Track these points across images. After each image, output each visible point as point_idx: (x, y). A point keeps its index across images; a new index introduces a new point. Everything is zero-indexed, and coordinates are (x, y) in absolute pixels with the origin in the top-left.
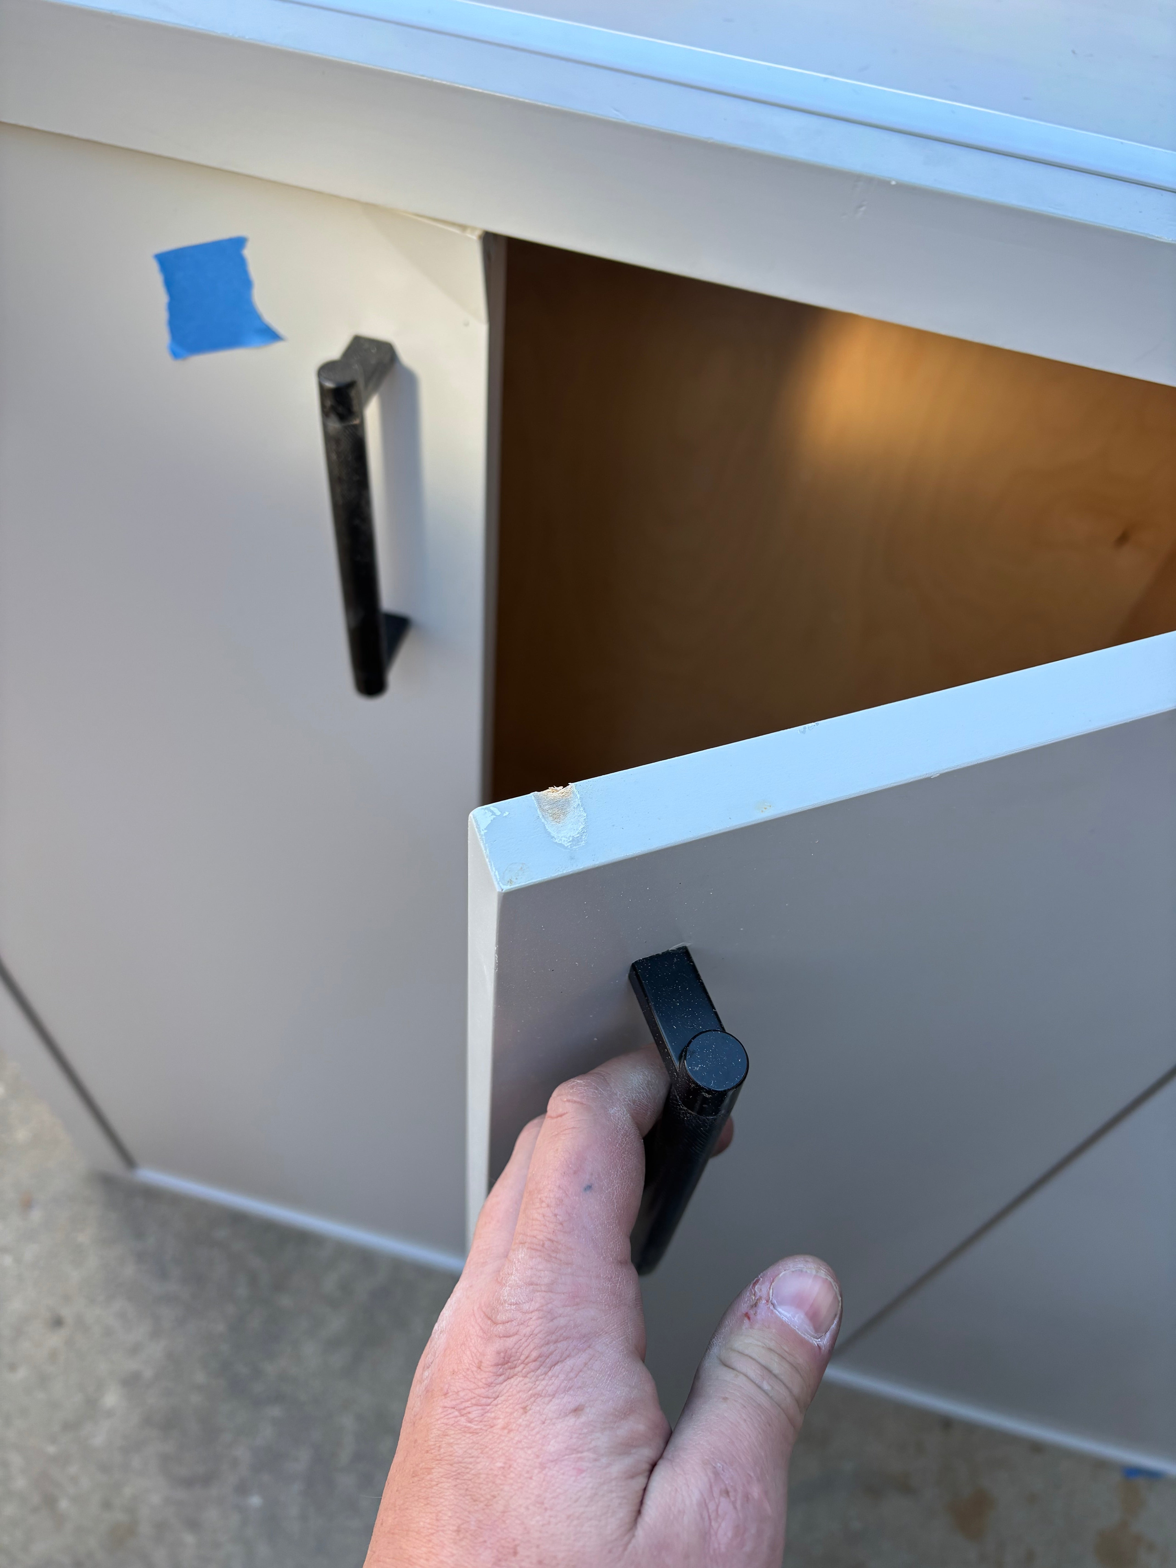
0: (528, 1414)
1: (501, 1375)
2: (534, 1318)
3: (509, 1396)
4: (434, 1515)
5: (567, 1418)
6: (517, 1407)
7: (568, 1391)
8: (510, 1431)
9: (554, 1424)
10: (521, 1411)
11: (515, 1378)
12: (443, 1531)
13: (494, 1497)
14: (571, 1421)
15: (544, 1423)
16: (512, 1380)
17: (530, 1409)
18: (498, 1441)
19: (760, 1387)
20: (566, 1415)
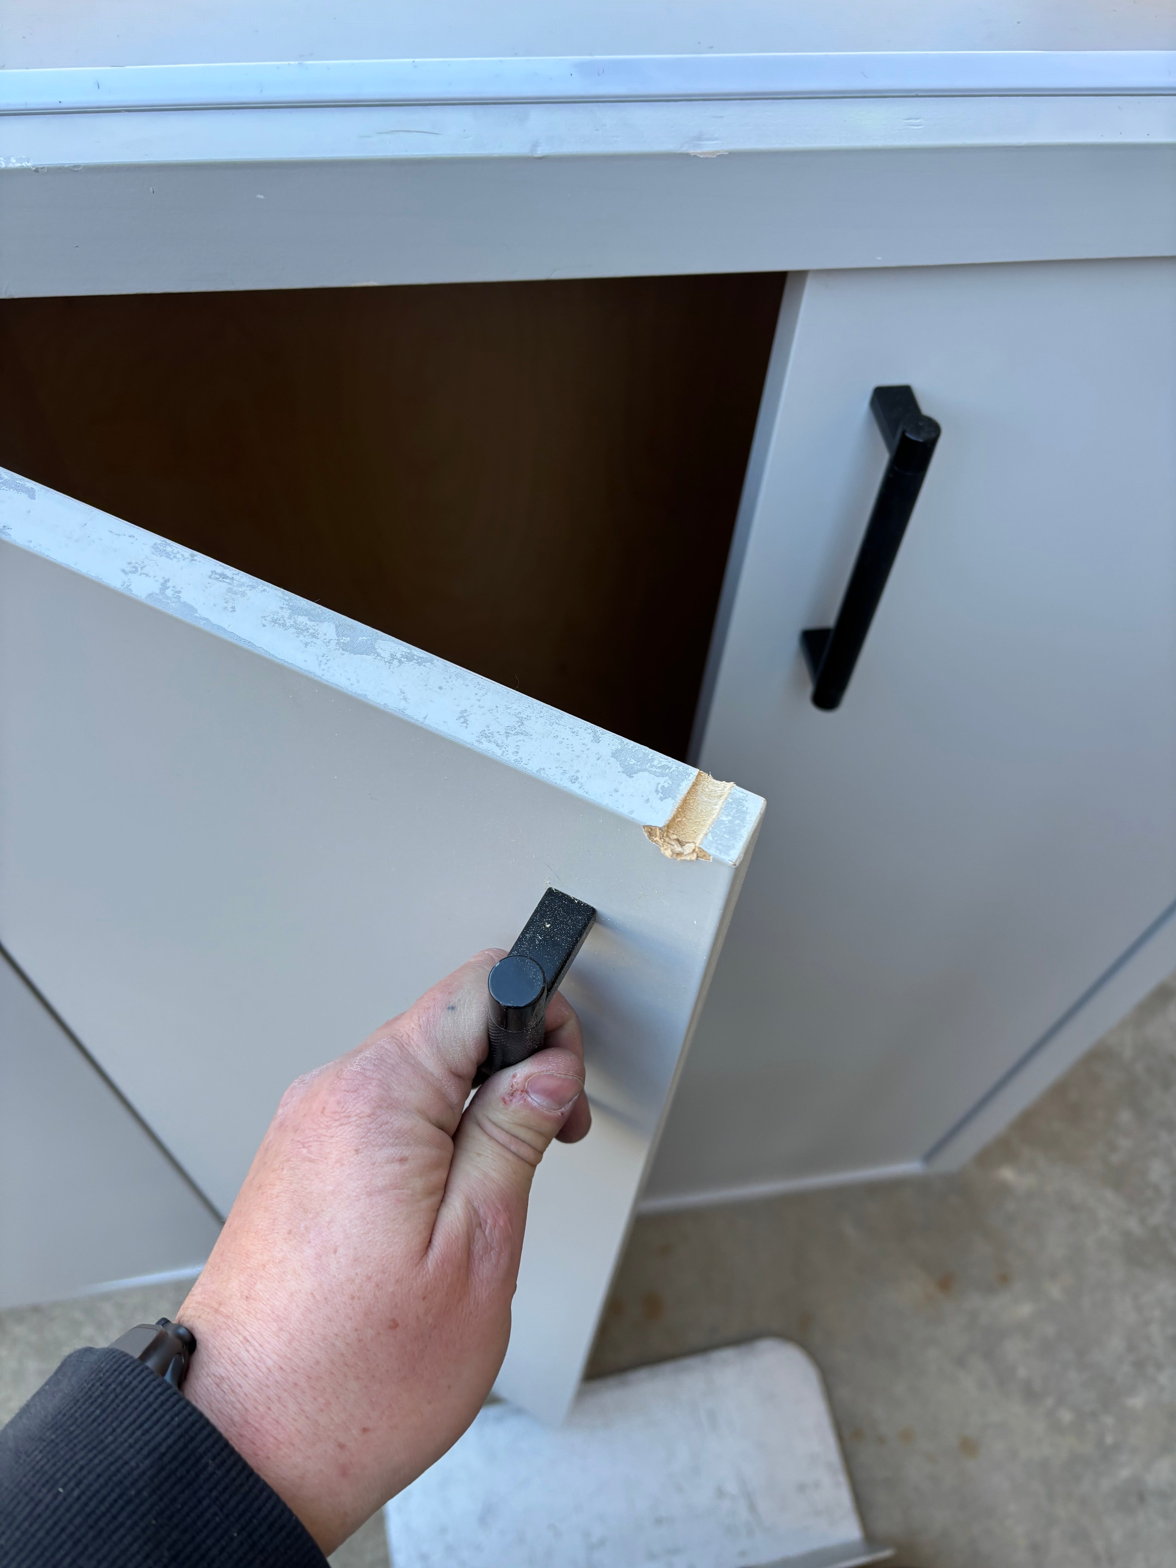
0: (359, 1155)
1: (337, 1120)
2: (374, 1084)
3: (343, 1138)
4: (272, 1220)
5: (393, 1164)
6: (350, 1148)
7: (395, 1146)
8: (342, 1165)
9: (383, 1167)
10: (354, 1152)
11: (349, 1125)
12: (277, 1233)
13: (323, 1211)
14: (397, 1167)
15: (374, 1164)
16: (346, 1127)
17: (362, 1152)
18: (331, 1171)
19: (509, 1150)
20: (392, 1162)
